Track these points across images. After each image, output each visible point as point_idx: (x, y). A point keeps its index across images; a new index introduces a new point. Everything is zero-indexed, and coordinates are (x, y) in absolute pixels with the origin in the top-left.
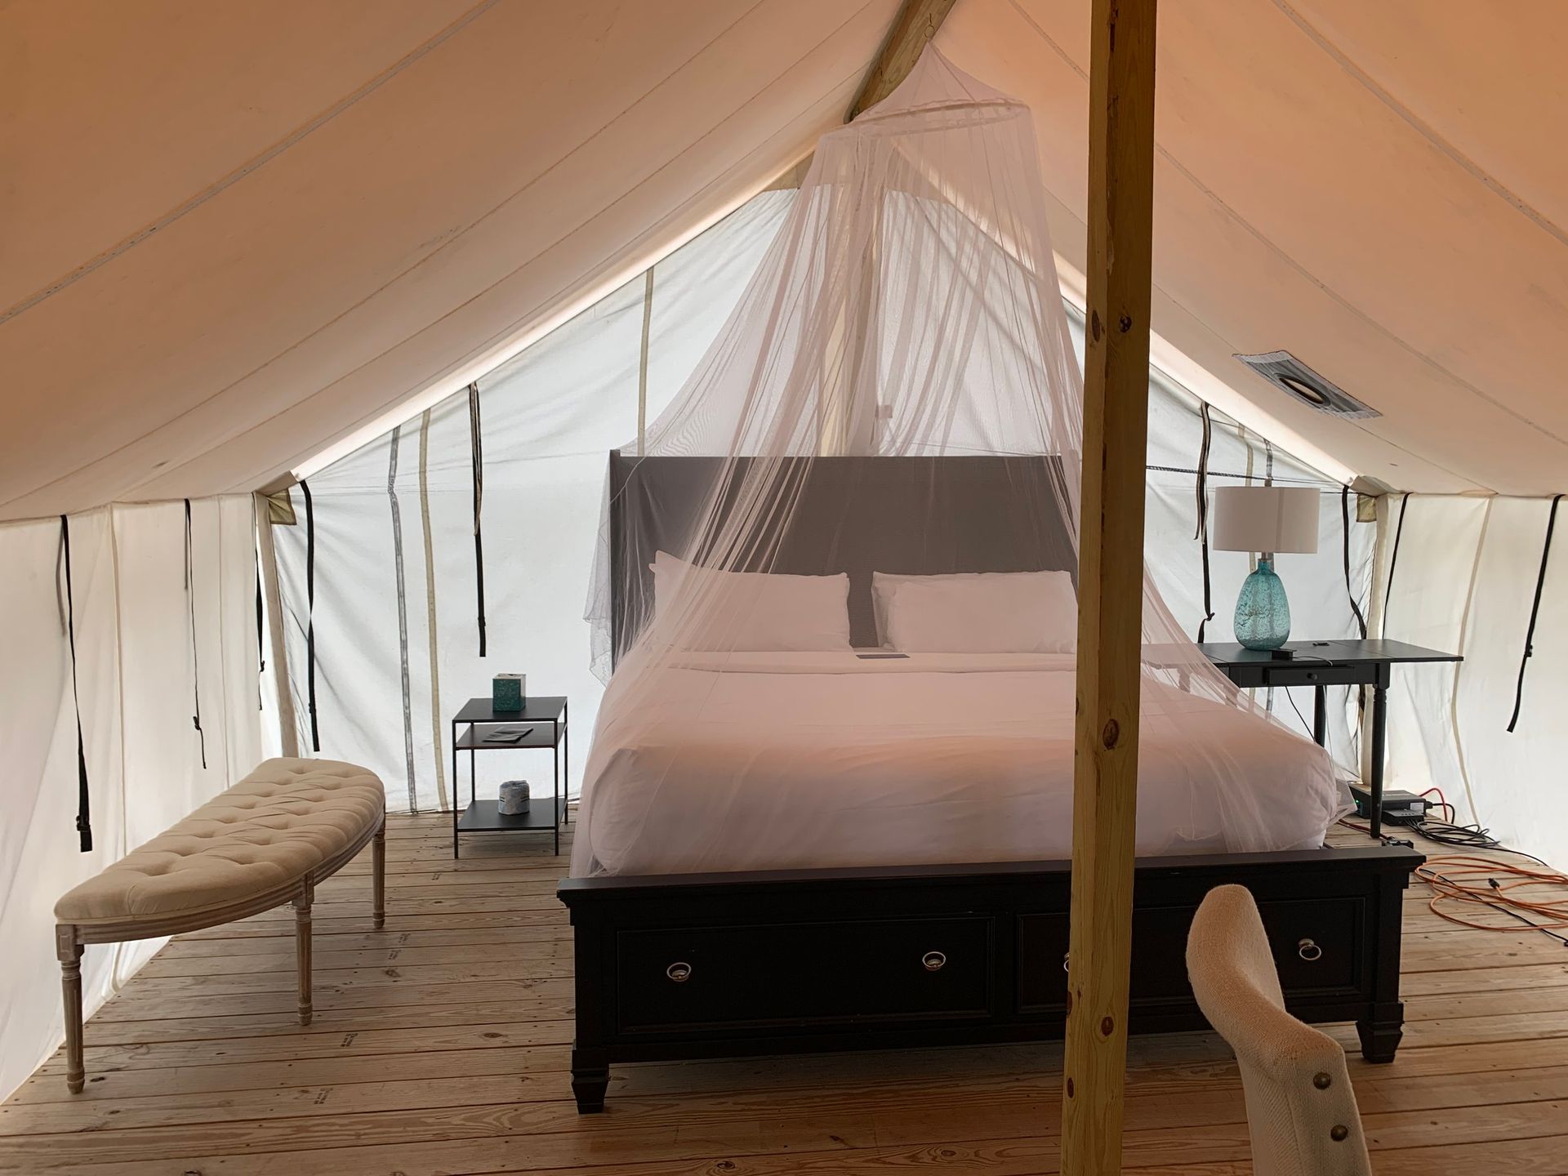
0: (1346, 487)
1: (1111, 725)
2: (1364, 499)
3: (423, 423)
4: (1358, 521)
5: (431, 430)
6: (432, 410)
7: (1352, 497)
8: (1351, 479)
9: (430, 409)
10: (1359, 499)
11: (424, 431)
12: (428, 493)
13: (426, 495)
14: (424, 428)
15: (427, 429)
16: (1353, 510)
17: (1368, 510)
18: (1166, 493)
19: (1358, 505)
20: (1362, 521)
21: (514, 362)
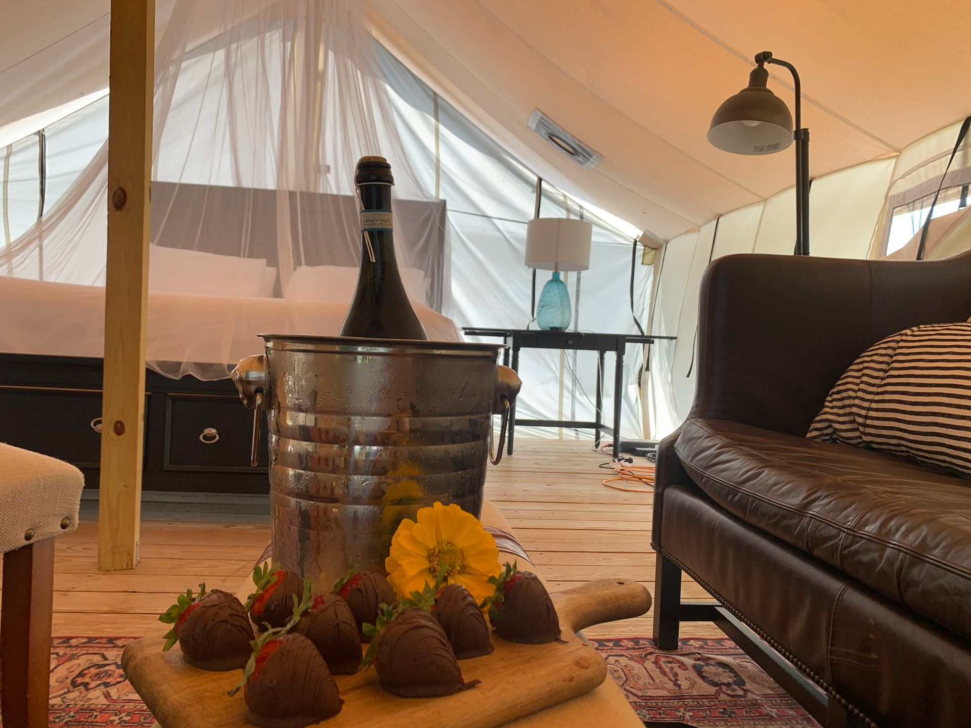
0: (636, 242)
1: (119, 192)
2: (648, 250)
3: (7, 153)
4: (642, 264)
5: (12, 160)
6: (13, 145)
7: (640, 247)
8: (638, 235)
9: (11, 145)
10: (644, 250)
11: (7, 159)
12: (8, 201)
13: (7, 202)
14: (7, 157)
15: (9, 157)
16: (639, 257)
17: (650, 257)
18: (511, 237)
19: (644, 254)
20: (645, 264)
21: (71, 118)
